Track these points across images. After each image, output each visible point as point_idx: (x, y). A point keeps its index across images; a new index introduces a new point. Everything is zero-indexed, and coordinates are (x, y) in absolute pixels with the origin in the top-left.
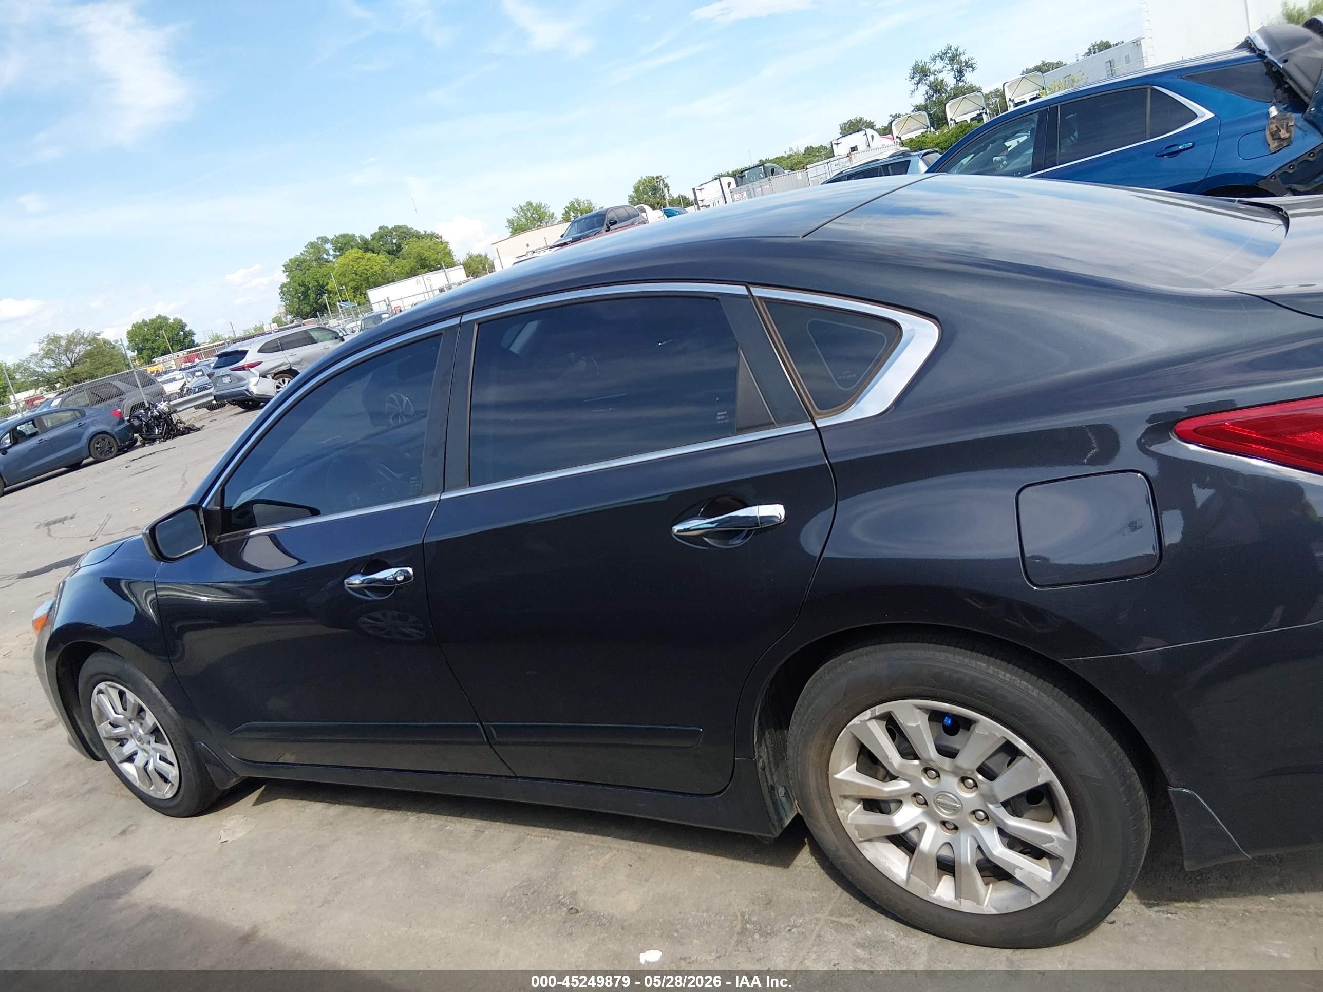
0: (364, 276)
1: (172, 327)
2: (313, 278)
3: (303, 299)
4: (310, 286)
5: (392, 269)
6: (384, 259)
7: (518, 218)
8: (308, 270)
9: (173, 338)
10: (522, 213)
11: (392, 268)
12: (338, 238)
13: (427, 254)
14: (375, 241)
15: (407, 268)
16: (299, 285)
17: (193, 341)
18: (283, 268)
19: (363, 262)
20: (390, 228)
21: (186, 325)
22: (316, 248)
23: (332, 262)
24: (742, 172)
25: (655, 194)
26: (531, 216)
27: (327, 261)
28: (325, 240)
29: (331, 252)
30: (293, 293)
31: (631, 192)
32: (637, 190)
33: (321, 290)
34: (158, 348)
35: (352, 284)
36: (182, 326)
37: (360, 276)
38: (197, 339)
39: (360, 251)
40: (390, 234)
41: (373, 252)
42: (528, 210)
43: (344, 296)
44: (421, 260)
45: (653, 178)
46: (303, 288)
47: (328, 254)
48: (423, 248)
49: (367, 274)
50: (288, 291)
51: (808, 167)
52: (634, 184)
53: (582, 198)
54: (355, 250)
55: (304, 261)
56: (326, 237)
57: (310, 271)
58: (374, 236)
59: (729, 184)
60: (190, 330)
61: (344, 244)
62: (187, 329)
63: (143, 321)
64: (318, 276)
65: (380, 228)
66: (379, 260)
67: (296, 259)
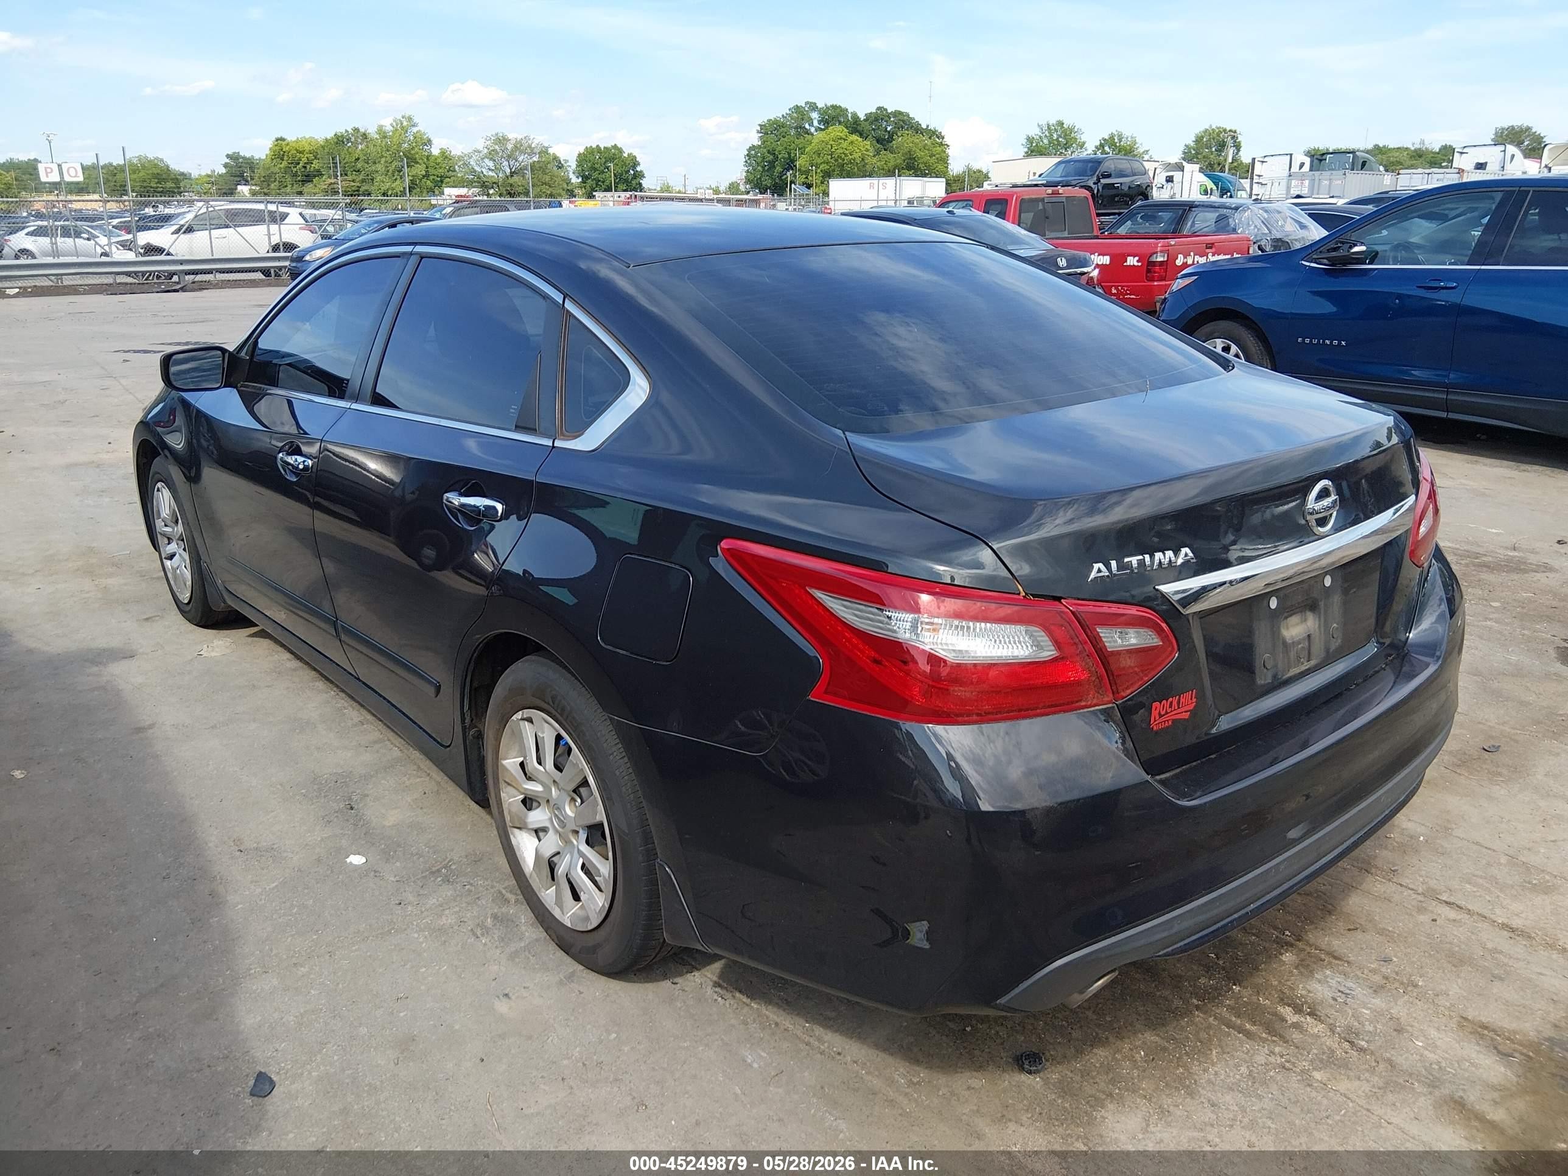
0: (840, 161)
1: (624, 162)
2: (786, 148)
3: (768, 170)
4: (780, 156)
5: (872, 161)
6: (869, 147)
7: (1040, 137)
8: (784, 137)
9: (621, 175)
10: (1047, 133)
11: (875, 160)
12: (827, 108)
13: (919, 154)
14: (867, 123)
15: (891, 164)
16: (769, 152)
17: (640, 184)
18: (759, 128)
19: (845, 144)
20: (889, 111)
21: (639, 164)
22: (800, 113)
23: (812, 135)
24: (1323, 154)
25: (1220, 151)
26: (1057, 140)
27: (808, 132)
28: (813, 107)
29: (816, 123)
30: (760, 160)
31: (1190, 140)
32: (1199, 140)
33: (790, 164)
34: (603, 182)
35: (824, 167)
36: (635, 164)
37: (836, 160)
38: (645, 183)
39: (846, 130)
40: (887, 118)
41: (861, 135)
42: (1056, 130)
43: (811, 178)
44: (910, 159)
45: (1225, 130)
46: (772, 157)
47: (811, 125)
48: (916, 144)
49: (844, 160)
50: (756, 156)
51: (1401, 172)
52: (1197, 132)
53: (1127, 133)
54: (841, 128)
55: (783, 126)
56: (815, 104)
57: (785, 139)
58: (868, 116)
59: (1302, 165)
60: (641, 172)
61: (833, 116)
62: (638, 169)
63: (598, 146)
64: (792, 147)
65: (879, 108)
66: (861, 147)
67: (776, 122)
